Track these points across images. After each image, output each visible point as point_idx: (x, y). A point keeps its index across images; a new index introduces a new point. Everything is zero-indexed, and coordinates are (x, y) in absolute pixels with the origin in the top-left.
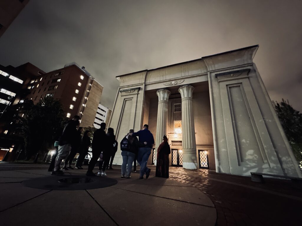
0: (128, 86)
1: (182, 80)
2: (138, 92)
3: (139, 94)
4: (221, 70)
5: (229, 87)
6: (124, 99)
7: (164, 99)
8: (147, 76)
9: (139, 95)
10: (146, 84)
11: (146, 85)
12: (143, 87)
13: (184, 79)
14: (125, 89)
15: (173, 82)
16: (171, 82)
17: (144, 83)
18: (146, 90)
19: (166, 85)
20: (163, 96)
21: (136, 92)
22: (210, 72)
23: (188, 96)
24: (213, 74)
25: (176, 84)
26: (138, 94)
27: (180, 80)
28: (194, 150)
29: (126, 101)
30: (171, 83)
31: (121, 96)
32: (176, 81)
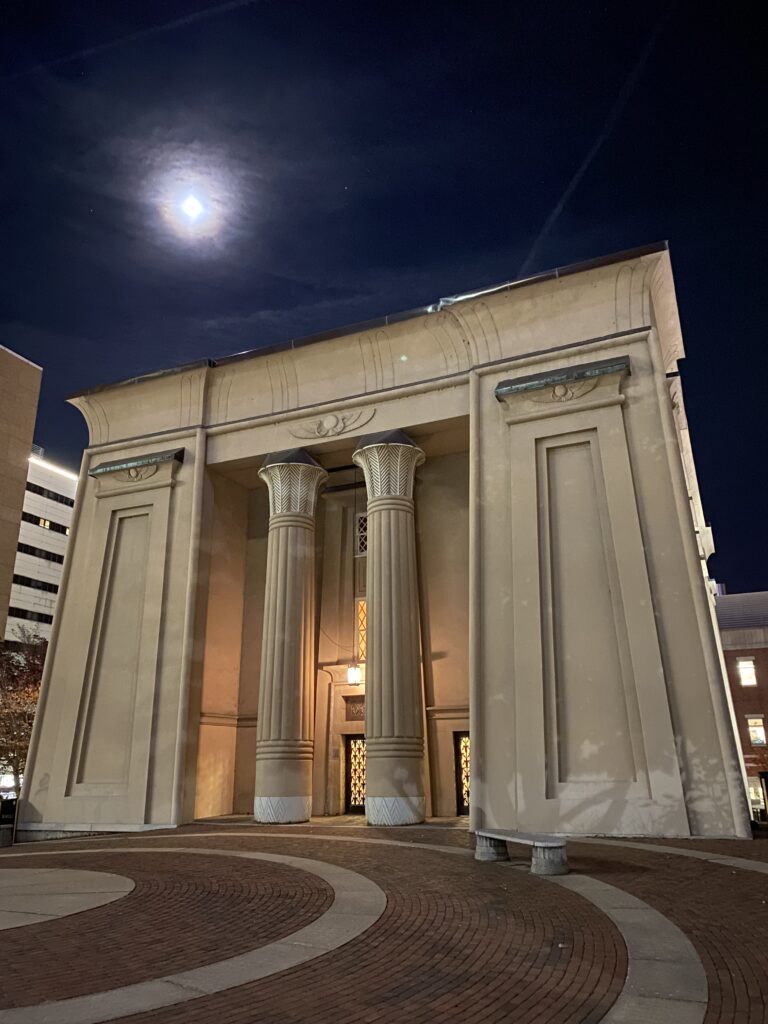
0: (128, 442)
1: (368, 411)
2: (175, 471)
3: (182, 483)
4: (522, 361)
5: (548, 450)
6: (114, 512)
7: (289, 509)
8: (215, 391)
9: (179, 490)
10: (210, 430)
11: (208, 437)
12: (193, 445)
13: (376, 406)
14: (117, 456)
15: (329, 422)
16: (318, 419)
17: (203, 427)
18: (209, 462)
19: (302, 433)
20: (285, 493)
21: (165, 474)
22: (479, 371)
23: (389, 492)
24: (491, 383)
25: (339, 434)
26: (173, 487)
27: (358, 411)
28: (406, 740)
29: (121, 520)
30: (320, 425)
31: (99, 498)
32: (340, 415)
